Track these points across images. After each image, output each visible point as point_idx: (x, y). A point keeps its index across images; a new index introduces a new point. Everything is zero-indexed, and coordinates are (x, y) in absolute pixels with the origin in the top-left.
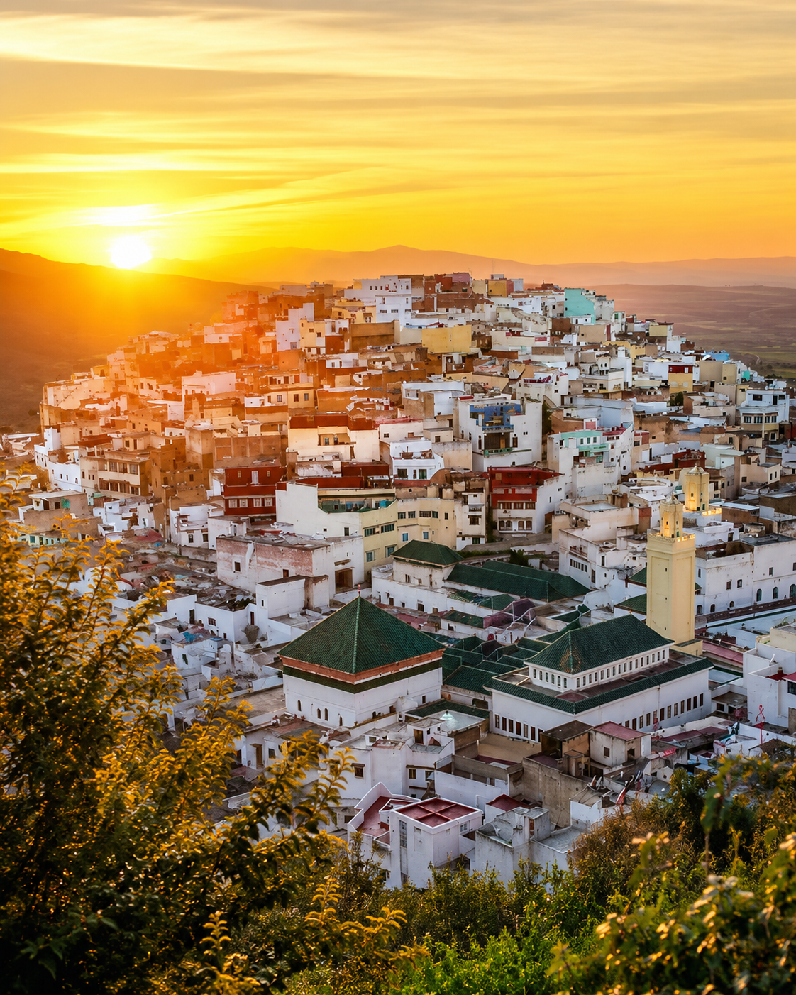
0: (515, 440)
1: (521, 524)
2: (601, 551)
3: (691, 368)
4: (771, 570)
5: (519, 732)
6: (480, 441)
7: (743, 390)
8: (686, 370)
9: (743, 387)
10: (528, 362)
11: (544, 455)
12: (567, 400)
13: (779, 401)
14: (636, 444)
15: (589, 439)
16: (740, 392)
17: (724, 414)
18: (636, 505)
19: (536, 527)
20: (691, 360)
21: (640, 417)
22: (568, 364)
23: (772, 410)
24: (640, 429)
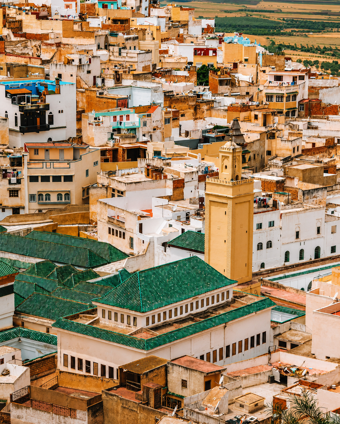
0: (51, 118)
1: (59, 196)
2: (139, 219)
3: (215, 51)
4: (297, 234)
5: (88, 370)
6: (16, 118)
7: (264, 71)
8: (211, 52)
9: (263, 69)
10: (58, 45)
11: (79, 131)
12: (99, 81)
13: (299, 82)
14: (167, 121)
15: (121, 117)
16: (261, 74)
17: (248, 93)
18: (169, 177)
19: (75, 199)
20: (214, 44)
21: (169, 97)
22: (99, 46)
23: (292, 89)
24: (170, 107)
